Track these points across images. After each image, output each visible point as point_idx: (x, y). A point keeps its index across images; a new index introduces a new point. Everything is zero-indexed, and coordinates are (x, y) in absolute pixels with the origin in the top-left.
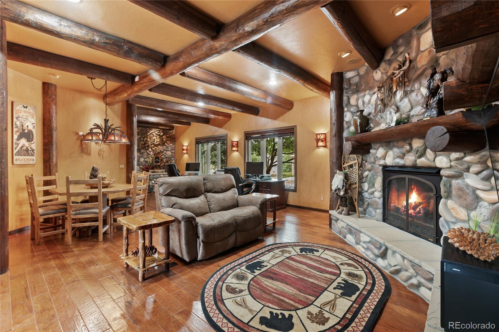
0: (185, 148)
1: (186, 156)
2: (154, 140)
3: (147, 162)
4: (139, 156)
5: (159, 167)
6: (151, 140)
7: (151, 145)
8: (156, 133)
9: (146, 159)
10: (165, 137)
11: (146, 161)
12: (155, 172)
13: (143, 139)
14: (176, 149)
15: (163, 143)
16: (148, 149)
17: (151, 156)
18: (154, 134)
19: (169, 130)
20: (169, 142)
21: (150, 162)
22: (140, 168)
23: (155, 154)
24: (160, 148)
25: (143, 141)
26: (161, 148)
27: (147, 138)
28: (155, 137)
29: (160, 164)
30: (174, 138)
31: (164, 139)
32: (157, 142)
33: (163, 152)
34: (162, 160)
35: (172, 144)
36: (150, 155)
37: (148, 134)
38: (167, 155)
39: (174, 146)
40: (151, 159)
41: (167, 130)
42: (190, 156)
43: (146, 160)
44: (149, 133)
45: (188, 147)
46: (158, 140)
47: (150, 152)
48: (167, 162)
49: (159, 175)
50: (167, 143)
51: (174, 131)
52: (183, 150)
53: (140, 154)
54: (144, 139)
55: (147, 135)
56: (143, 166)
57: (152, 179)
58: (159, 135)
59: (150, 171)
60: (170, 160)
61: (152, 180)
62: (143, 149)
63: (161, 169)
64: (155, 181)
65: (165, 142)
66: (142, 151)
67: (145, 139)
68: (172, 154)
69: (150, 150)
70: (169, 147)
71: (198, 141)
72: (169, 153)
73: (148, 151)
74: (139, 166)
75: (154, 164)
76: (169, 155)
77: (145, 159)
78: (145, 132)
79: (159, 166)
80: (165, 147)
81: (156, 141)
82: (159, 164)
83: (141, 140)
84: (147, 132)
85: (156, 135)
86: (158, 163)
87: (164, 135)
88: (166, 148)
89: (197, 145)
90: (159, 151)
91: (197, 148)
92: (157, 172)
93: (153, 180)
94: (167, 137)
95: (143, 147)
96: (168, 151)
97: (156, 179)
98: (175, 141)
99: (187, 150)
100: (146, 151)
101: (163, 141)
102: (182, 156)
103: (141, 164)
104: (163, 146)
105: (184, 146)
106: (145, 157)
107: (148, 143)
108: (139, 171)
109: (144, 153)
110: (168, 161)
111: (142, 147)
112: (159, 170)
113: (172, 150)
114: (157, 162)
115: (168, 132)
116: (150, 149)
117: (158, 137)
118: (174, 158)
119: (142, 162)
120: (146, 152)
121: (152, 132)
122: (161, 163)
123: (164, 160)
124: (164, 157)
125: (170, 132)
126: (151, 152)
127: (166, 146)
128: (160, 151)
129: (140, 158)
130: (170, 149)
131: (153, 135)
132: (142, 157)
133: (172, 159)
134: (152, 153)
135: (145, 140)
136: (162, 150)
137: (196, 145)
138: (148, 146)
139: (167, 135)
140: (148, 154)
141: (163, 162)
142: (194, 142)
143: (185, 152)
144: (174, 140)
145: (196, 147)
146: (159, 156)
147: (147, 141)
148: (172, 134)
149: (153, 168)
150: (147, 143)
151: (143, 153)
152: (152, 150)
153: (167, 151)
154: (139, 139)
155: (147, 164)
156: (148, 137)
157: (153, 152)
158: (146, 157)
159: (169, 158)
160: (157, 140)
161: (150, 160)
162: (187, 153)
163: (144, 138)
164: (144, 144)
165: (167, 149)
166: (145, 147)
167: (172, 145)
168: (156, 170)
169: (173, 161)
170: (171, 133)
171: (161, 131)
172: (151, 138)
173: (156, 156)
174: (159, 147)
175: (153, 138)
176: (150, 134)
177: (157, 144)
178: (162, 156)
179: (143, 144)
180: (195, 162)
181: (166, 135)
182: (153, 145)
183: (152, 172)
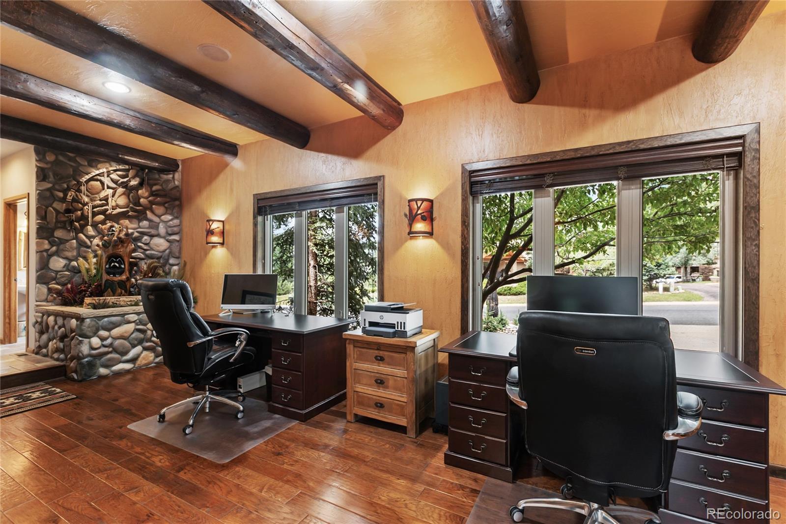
0: (214, 226)
1: (219, 254)
2: (106, 199)
3: (77, 271)
4: (46, 251)
5: (126, 289)
6: (92, 200)
7: (94, 214)
8: (114, 176)
9: (76, 260)
10: (146, 194)
11: (74, 267)
12: (105, 306)
13: (61, 195)
14: (185, 229)
15: (137, 212)
16: (82, 229)
17: (95, 251)
18: (106, 180)
19: (162, 171)
20: (159, 210)
21: (88, 270)
22: (50, 290)
23: (105, 246)
24: (130, 226)
25: (63, 200)
26: (135, 226)
27: (79, 191)
28: (110, 191)
29: (128, 279)
30: (179, 199)
31: (142, 200)
32: (117, 206)
33: (137, 239)
34: (132, 265)
35: (171, 214)
36: (89, 247)
37: (84, 179)
38: (152, 249)
39: (176, 222)
40: (94, 260)
41: (151, 169)
42: (234, 253)
43: (74, 263)
44: (87, 177)
45: (227, 227)
46: (122, 201)
47: (89, 237)
48: (153, 272)
49: (123, 315)
50: (153, 212)
51: (177, 175)
52: (210, 232)
53: (52, 244)
54: (66, 195)
55: (79, 184)
56: (64, 285)
57: (91, 334)
58: (125, 185)
59: (88, 300)
60: (164, 265)
61: (89, 337)
62: (64, 228)
63: (131, 294)
64: (103, 339)
65: (146, 208)
66: (59, 233)
67: (71, 195)
68: (169, 248)
69: (90, 230)
70: (161, 226)
71: (262, 204)
72: (160, 244)
73: (81, 235)
74: (47, 283)
75: (105, 277)
76: (162, 248)
77: (70, 260)
78: (71, 171)
79: (122, 285)
80: (145, 223)
81: (112, 203)
82: (124, 277)
83: (54, 198)
84: (78, 173)
85: (114, 185)
86: (121, 274)
87: (141, 185)
88: (150, 227)
89: (260, 219)
90: (122, 235)
91: (260, 228)
92: (114, 305)
93: (95, 334)
94: (152, 194)
95: (64, 222)
96: (158, 235)
97: (109, 330)
98: (181, 207)
99: (222, 233)
100: (72, 234)
101: (137, 203)
102: (206, 253)
103: (54, 279)
104: (140, 221)
105: (214, 221)
106: (69, 254)
107: (82, 209)
108: (46, 300)
109: (67, 241)
110: (156, 267)
111: (57, 221)
112: (123, 299)
113: (170, 235)
114: (113, 271)
115: (157, 176)
116: (89, 228)
117: (121, 190)
118: (178, 258)
119: (57, 272)
120: (76, 238)
121: (97, 172)
122: (131, 275)
123: (144, 266)
124: (142, 256)
125: (165, 177)
126: (94, 237)
127: (150, 221)
128: (127, 235)
129: (50, 256)
130: (162, 230)
131: (102, 183)
132: (57, 253)
133: (172, 261)
134: (96, 241)
135: (69, 198)
136: (136, 234)
137: (255, 217)
138: (84, 218)
139: (154, 188)
140: (81, 244)
141: (139, 271)
142: (249, 206)
143: (215, 239)
144: (177, 203)
145: (255, 225)
146: (121, 251)
147: (76, 200)
148: (171, 185)
149: (99, 291)
150: (77, 210)
151: (63, 241)
152: (100, 233)
153: (152, 236)
154: (48, 194)
155: (77, 279)
156: (83, 188)
157: (101, 239)
158: (75, 253)
159: (159, 258)
160: (118, 201)
161: (89, 264)
162: (222, 244)
163: (65, 192)
164: (68, 211)
165: (153, 232)
166: (71, 223)
167: (170, 217)
168: (111, 299)
169: (175, 268)
170: (168, 181)
171: (131, 173)
172: (92, 193)
173: (110, 250)
174: (126, 222)
175: (103, 194)
176: (92, 179)
177: (115, 212)
178: (134, 251)
179: (62, 211)
180: (251, 273)
181: (151, 186)
182: (101, 217)
183: (95, 307)
